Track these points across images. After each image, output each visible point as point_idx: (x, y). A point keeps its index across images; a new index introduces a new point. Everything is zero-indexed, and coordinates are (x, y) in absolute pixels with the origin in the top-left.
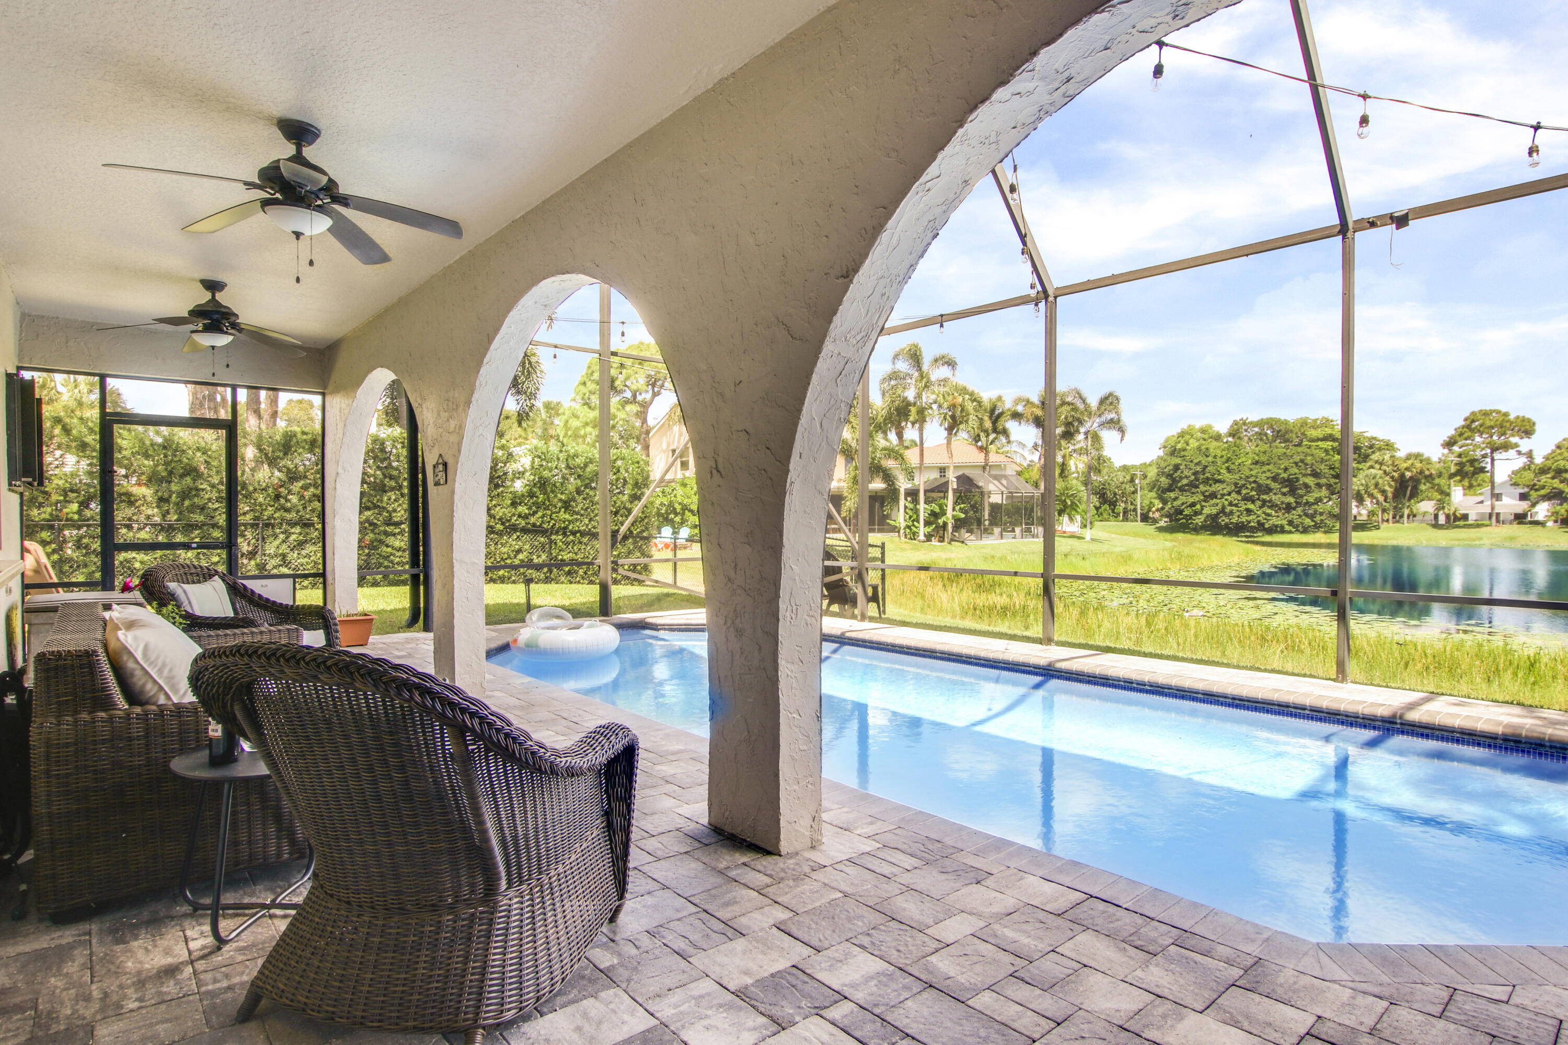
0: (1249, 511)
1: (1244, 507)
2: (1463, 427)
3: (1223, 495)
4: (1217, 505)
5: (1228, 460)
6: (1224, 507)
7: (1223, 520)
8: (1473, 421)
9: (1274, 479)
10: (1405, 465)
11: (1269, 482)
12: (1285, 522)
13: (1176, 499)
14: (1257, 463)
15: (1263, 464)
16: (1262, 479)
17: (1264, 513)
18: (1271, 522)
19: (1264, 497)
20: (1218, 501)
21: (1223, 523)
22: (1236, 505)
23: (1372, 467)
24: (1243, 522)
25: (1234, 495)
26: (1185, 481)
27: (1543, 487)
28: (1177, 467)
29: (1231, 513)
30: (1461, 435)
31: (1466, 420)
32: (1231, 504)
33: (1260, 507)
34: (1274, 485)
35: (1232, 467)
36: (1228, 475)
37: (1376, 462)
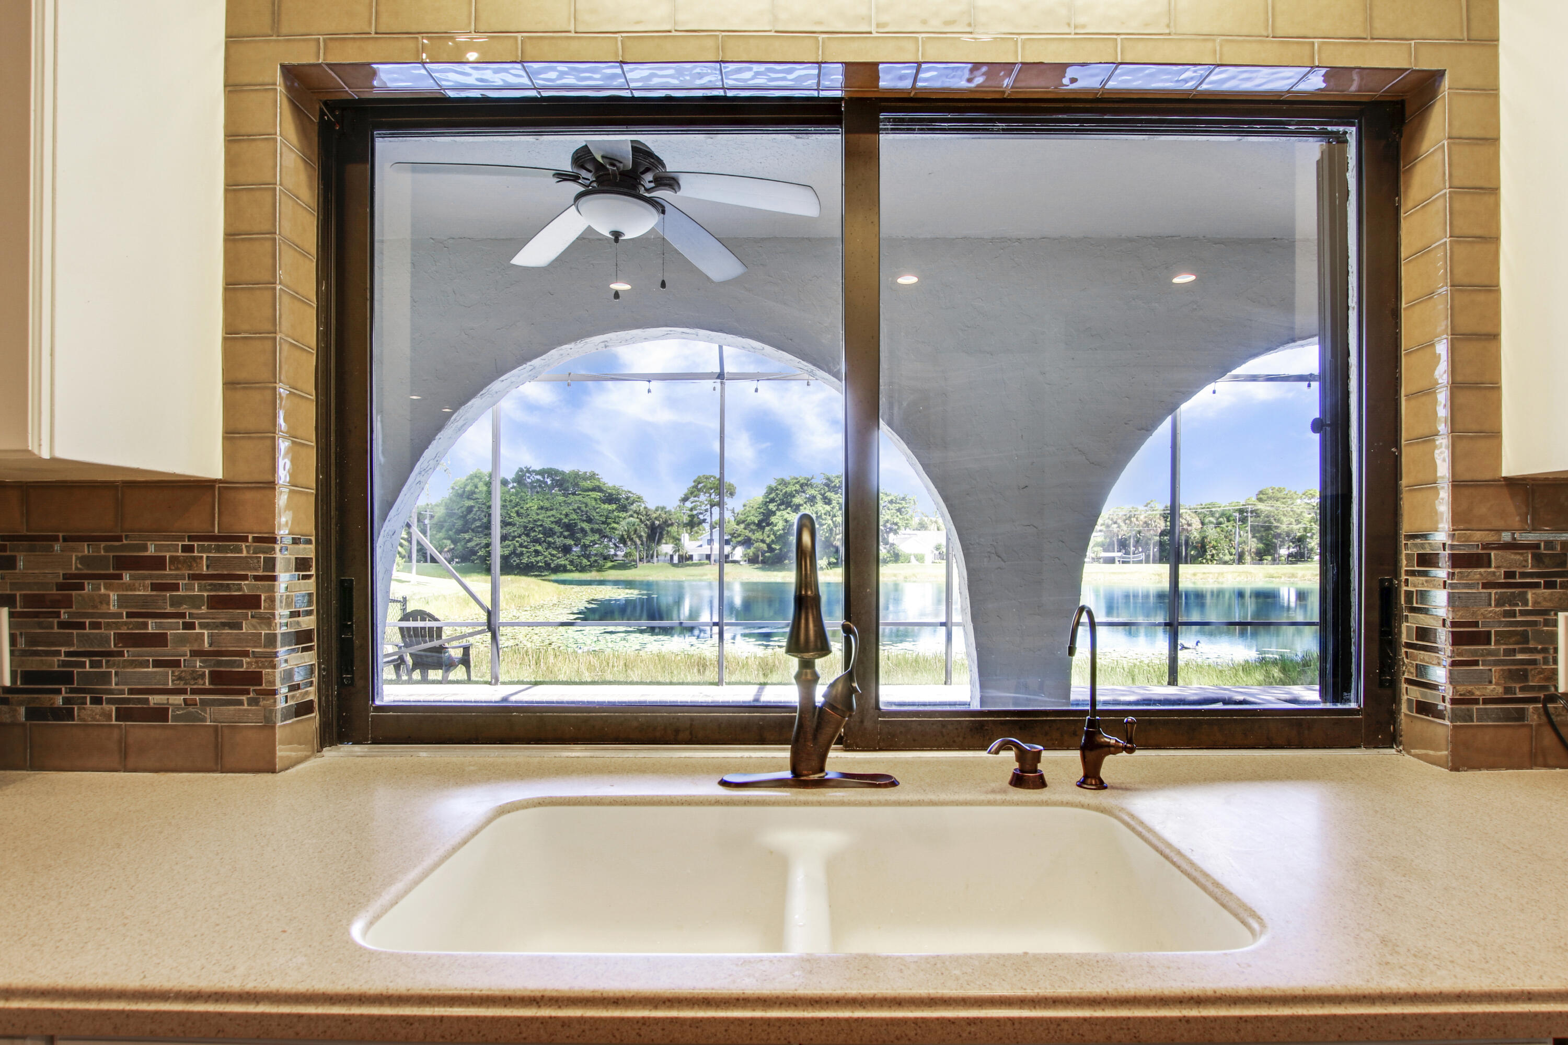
0: (537, 552)
1: (533, 548)
2: (693, 487)
3: (514, 537)
4: (509, 546)
5: (517, 505)
6: (515, 549)
7: (515, 561)
8: (699, 483)
9: (558, 522)
10: (655, 515)
11: (553, 526)
12: (567, 562)
13: (470, 540)
14: (542, 508)
15: (547, 509)
16: (548, 524)
17: (550, 554)
18: (555, 562)
19: (550, 539)
20: (510, 543)
21: (515, 564)
22: (526, 547)
23: (631, 516)
24: (532, 562)
25: (523, 537)
26: (478, 523)
27: (739, 535)
28: (470, 509)
29: (522, 554)
30: (692, 493)
31: (694, 482)
32: (521, 546)
33: (546, 549)
34: (557, 529)
35: (522, 511)
36: (517, 518)
37: (635, 512)
